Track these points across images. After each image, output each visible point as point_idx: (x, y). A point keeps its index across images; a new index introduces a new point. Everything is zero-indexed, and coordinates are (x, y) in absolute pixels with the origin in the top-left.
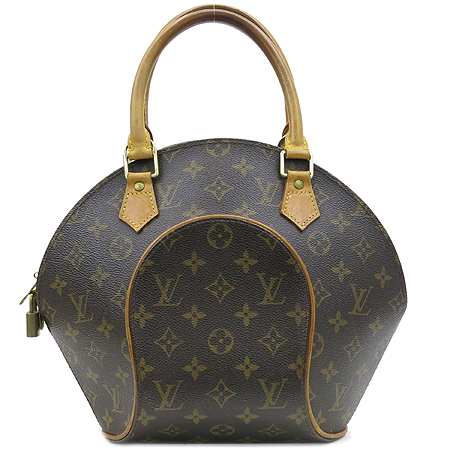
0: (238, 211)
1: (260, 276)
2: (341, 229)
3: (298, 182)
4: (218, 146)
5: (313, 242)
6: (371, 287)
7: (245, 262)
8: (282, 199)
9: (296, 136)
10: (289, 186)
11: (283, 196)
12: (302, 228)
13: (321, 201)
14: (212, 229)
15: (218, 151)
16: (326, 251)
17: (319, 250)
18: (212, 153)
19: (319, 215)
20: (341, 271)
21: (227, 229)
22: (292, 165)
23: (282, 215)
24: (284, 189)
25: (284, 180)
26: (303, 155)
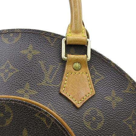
0: (20, 91)
2: (114, 105)
3: (77, 65)
4: (11, 35)
5: (89, 118)
8: (61, 80)
9: (76, 25)
10: (68, 68)
11: (62, 76)
12: (79, 106)
13: (97, 80)
15: (11, 40)
16: (99, 126)
17: (94, 125)
18: (5, 40)
19: (94, 93)
22: (72, 50)
23: (61, 94)
24: (64, 71)
25: (64, 62)
26: (82, 41)
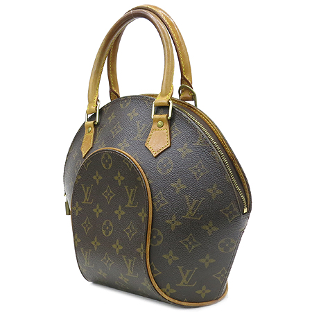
0: (120, 145)
1: (126, 187)
2: (184, 155)
3: (160, 123)
4: (125, 101)
5: (161, 165)
6: (203, 199)
7: (119, 178)
10: (154, 125)
11: (149, 133)
12: (155, 155)
13: (175, 135)
14: (103, 157)
17: (164, 170)
18: (122, 106)
19: (169, 145)
20: (178, 186)
21: (109, 157)
23: (145, 146)
